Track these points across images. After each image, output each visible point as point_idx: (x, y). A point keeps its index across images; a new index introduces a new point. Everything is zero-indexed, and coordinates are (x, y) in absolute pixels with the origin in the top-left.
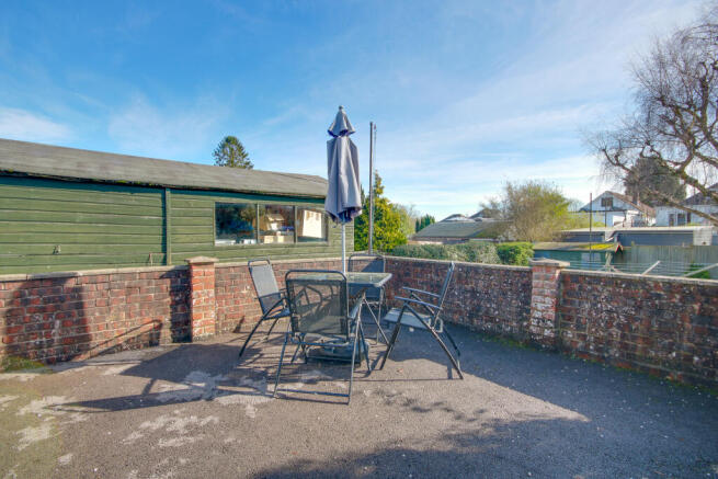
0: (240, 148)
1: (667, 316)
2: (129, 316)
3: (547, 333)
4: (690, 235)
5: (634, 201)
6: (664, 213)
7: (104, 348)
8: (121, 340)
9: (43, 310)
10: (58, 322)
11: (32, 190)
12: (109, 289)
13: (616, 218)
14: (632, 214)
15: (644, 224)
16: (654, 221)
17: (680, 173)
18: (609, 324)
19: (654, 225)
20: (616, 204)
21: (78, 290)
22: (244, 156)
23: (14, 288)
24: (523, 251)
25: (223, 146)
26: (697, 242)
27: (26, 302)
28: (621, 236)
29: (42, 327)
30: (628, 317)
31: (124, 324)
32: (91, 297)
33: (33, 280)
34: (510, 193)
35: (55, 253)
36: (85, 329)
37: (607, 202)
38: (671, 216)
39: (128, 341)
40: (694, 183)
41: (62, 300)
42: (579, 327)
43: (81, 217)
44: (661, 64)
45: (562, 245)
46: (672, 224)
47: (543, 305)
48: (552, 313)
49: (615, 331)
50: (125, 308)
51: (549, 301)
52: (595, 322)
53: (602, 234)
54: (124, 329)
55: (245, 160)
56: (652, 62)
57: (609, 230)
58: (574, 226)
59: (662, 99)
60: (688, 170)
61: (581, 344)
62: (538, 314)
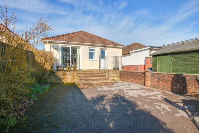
2: (195, 88)
8: (193, 94)
9: (176, 81)
10: (178, 85)
11: (186, 55)
12: (190, 79)
23: (173, 76)
27: (174, 79)
29: (175, 85)
31: (194, 90)
35: (191, 70)
39: (195, 95)
41: (180, 80)
43: (198, 60)
50: (194, 85)
54: (194, 91)
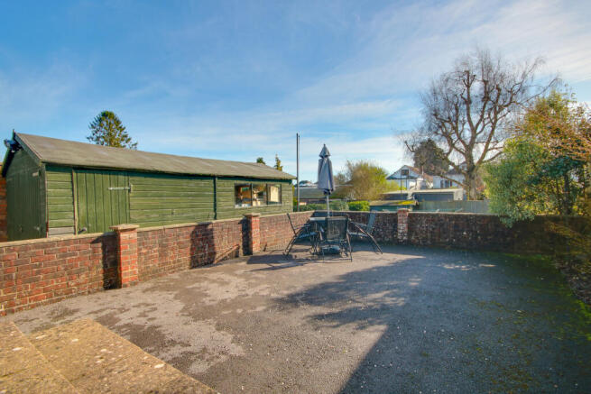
0: (118, 122)
1: (445, 226)
2: (229, 242)
3: (405, 238)
4: (451, 195)
5: (421, 173)
6: (438, 180)
7: (221, 258)
8: (227, 254)
9: (202, 239)
10: (207, 245)
13: (412, 183)
14: (420, 179)
15: (426, 187)
16: (432, 185)
17: (446, 159)
18: (426, 232)
19: (432, 188)
20: (412, 174)
21: (212, 230)
22: (122, 129)
23: (192, 229)
24: (364, 207)
25: (100, 120)
26: (456, 199)
27: (197, 236)
28: (416, 196)
29: (202, 247)
30: (433, 229)
31: (227, 246)
32: (216, 234)
33: (199, 225)
34: (350, 168)
35: (173, 213)
36: (214, 249)
37: (405, 172)
38: (441, 182)
40: (453, 164)
41: (208, 234)
42: (416, 234)
43: (182, 193)
44: (435, 93)
45: (387, 202)
46: (442, 188)
47: (402, 227)
48: (406, 230)
49: (429, 234)
50: (227, 239)
51: (405, 225)
52: (421, 232)
53: (407, 195)
54: (227, 249)
55: (123, 133)
56: (430, 93)
57: (410, 192)
58: (389, 189)
59: (435, 115)
60: (450, 157)
61: (417, 241)
62: (401, 231)
